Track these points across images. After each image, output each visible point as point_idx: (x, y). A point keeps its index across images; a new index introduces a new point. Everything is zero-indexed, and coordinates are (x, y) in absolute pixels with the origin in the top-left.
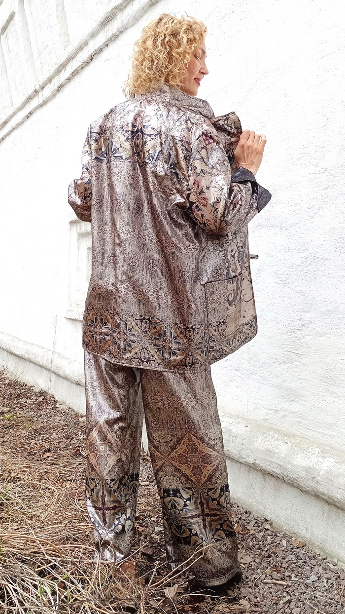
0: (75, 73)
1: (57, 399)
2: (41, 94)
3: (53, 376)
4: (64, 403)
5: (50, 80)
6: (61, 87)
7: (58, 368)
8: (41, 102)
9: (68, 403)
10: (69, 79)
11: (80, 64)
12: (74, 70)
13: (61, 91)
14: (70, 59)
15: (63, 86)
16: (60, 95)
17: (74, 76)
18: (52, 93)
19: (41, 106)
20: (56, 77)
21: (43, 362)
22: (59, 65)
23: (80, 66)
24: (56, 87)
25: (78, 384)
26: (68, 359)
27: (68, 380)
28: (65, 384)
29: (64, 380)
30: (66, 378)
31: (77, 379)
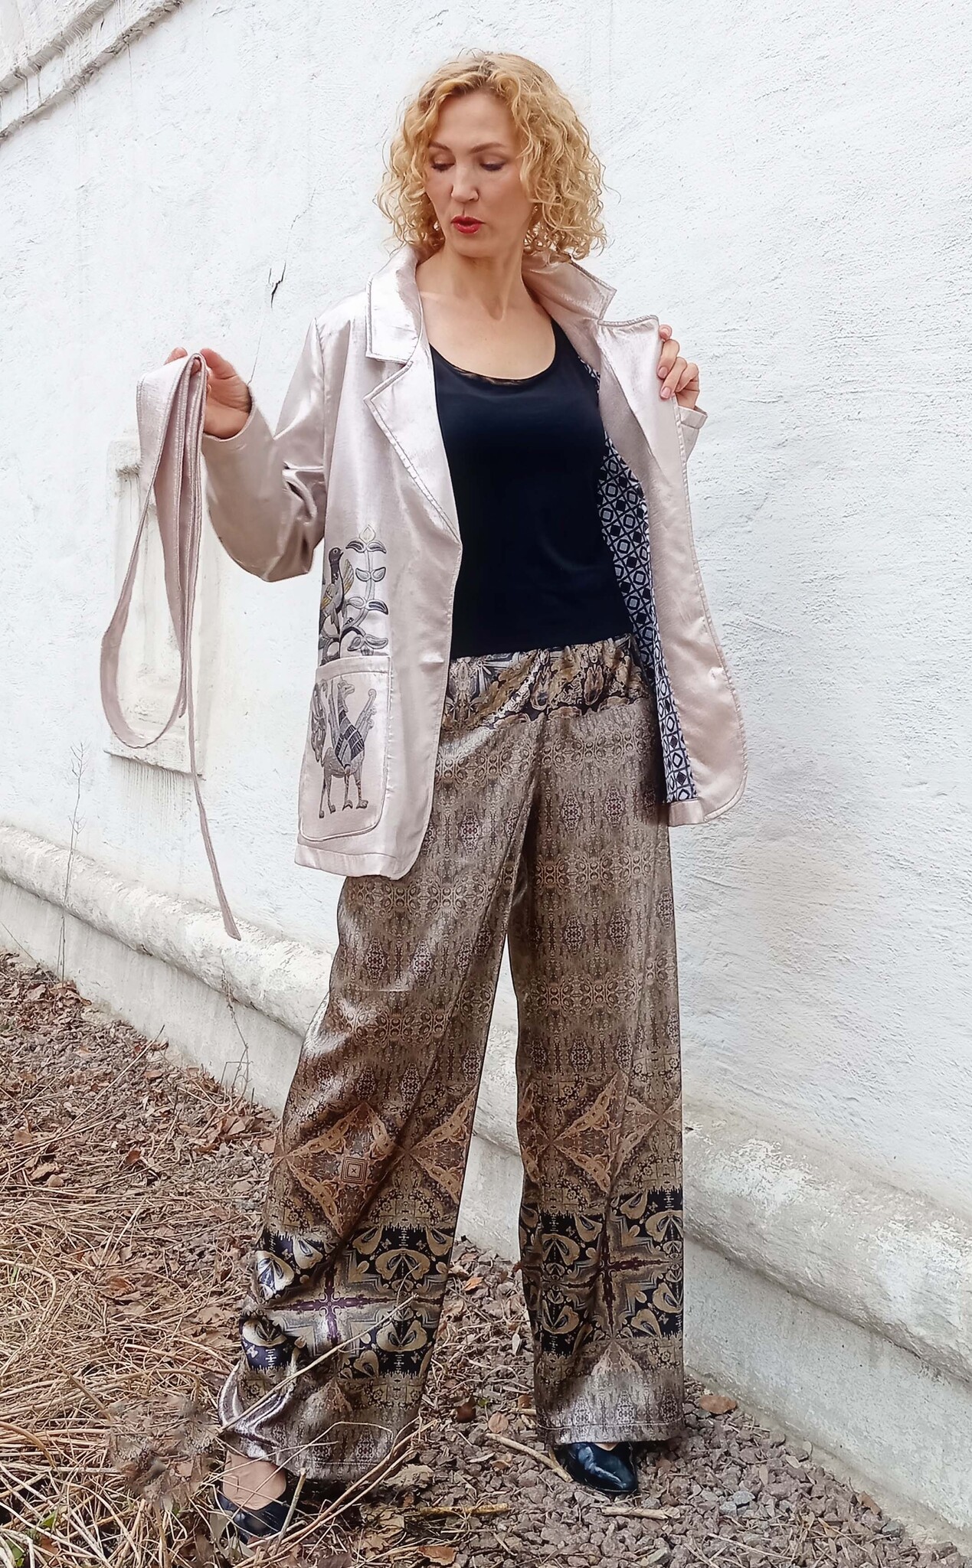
1: (83, 994)
3: (73, 926)
4: (106, 1007)
7: (85, 902)
9: (116, 1007)
21: (43, 883)
25: (144, 951)
26: (116, 875)
27: (117, 939)
28: (109, 950)
29: (105, 938)
30: (109, 933)
31: (140, 937)
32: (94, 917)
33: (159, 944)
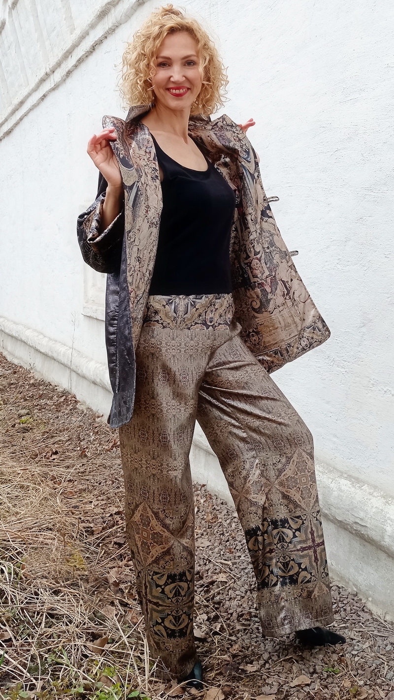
0: (80, 61)
1: (78, 399)
2: (52, 77)
3: (74, 375)
4: (84, 403)
5: (59, 64)
6: (69, 73)
7: (77, 367)
8: (53, 86)
9: (87, 403)
10: (76, 66)
11: (84, 53)
12: (79, 58)
13: (70, 77)
14: (75, 46)
15: (71, 72)
16: (69, 81)
17: (80, 63)
18: (62, 78)
19: (53, 89)
20: (64, 62)
21: (65, 360)
22: (65, 51)
23: (83, 55)
24: (65, 73)
25: (94, 383)
26: (86, 357)
27: (87, 379)
28: (85, 383)
29: (84, 379)
30: (84, 377)
31: (93, 378)
32: (79, 372)
33: (98, 380)
